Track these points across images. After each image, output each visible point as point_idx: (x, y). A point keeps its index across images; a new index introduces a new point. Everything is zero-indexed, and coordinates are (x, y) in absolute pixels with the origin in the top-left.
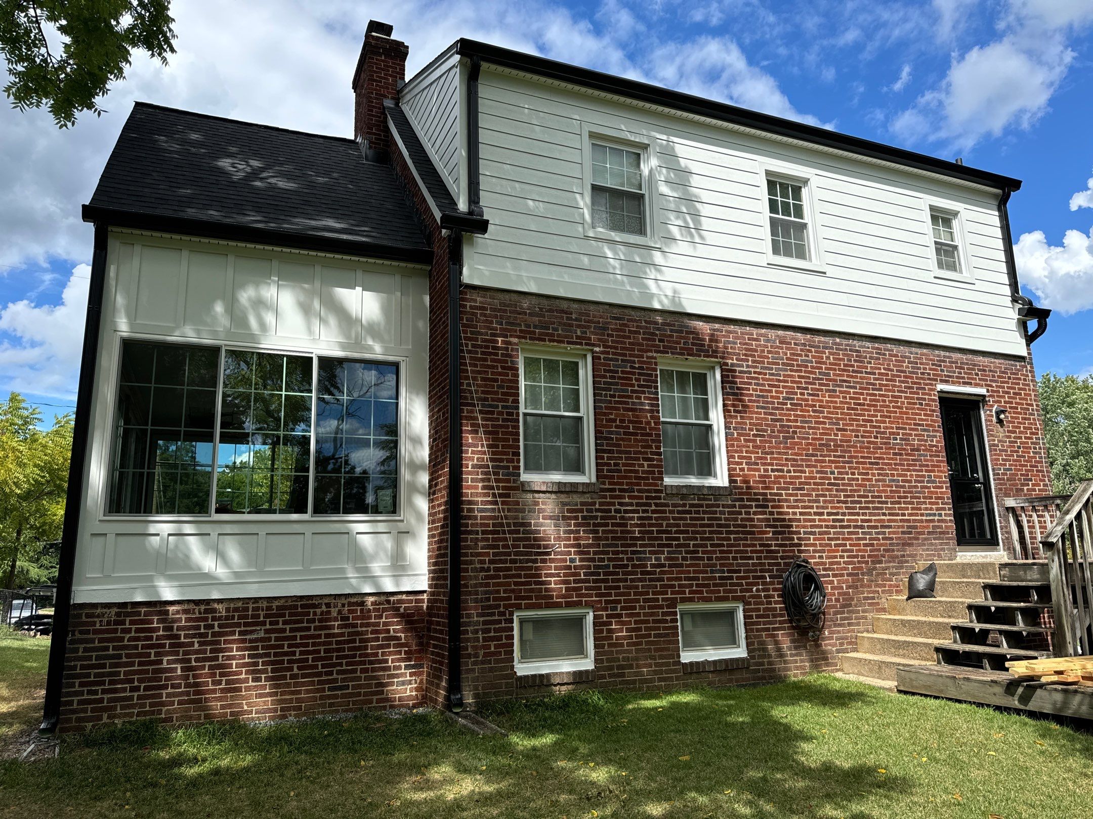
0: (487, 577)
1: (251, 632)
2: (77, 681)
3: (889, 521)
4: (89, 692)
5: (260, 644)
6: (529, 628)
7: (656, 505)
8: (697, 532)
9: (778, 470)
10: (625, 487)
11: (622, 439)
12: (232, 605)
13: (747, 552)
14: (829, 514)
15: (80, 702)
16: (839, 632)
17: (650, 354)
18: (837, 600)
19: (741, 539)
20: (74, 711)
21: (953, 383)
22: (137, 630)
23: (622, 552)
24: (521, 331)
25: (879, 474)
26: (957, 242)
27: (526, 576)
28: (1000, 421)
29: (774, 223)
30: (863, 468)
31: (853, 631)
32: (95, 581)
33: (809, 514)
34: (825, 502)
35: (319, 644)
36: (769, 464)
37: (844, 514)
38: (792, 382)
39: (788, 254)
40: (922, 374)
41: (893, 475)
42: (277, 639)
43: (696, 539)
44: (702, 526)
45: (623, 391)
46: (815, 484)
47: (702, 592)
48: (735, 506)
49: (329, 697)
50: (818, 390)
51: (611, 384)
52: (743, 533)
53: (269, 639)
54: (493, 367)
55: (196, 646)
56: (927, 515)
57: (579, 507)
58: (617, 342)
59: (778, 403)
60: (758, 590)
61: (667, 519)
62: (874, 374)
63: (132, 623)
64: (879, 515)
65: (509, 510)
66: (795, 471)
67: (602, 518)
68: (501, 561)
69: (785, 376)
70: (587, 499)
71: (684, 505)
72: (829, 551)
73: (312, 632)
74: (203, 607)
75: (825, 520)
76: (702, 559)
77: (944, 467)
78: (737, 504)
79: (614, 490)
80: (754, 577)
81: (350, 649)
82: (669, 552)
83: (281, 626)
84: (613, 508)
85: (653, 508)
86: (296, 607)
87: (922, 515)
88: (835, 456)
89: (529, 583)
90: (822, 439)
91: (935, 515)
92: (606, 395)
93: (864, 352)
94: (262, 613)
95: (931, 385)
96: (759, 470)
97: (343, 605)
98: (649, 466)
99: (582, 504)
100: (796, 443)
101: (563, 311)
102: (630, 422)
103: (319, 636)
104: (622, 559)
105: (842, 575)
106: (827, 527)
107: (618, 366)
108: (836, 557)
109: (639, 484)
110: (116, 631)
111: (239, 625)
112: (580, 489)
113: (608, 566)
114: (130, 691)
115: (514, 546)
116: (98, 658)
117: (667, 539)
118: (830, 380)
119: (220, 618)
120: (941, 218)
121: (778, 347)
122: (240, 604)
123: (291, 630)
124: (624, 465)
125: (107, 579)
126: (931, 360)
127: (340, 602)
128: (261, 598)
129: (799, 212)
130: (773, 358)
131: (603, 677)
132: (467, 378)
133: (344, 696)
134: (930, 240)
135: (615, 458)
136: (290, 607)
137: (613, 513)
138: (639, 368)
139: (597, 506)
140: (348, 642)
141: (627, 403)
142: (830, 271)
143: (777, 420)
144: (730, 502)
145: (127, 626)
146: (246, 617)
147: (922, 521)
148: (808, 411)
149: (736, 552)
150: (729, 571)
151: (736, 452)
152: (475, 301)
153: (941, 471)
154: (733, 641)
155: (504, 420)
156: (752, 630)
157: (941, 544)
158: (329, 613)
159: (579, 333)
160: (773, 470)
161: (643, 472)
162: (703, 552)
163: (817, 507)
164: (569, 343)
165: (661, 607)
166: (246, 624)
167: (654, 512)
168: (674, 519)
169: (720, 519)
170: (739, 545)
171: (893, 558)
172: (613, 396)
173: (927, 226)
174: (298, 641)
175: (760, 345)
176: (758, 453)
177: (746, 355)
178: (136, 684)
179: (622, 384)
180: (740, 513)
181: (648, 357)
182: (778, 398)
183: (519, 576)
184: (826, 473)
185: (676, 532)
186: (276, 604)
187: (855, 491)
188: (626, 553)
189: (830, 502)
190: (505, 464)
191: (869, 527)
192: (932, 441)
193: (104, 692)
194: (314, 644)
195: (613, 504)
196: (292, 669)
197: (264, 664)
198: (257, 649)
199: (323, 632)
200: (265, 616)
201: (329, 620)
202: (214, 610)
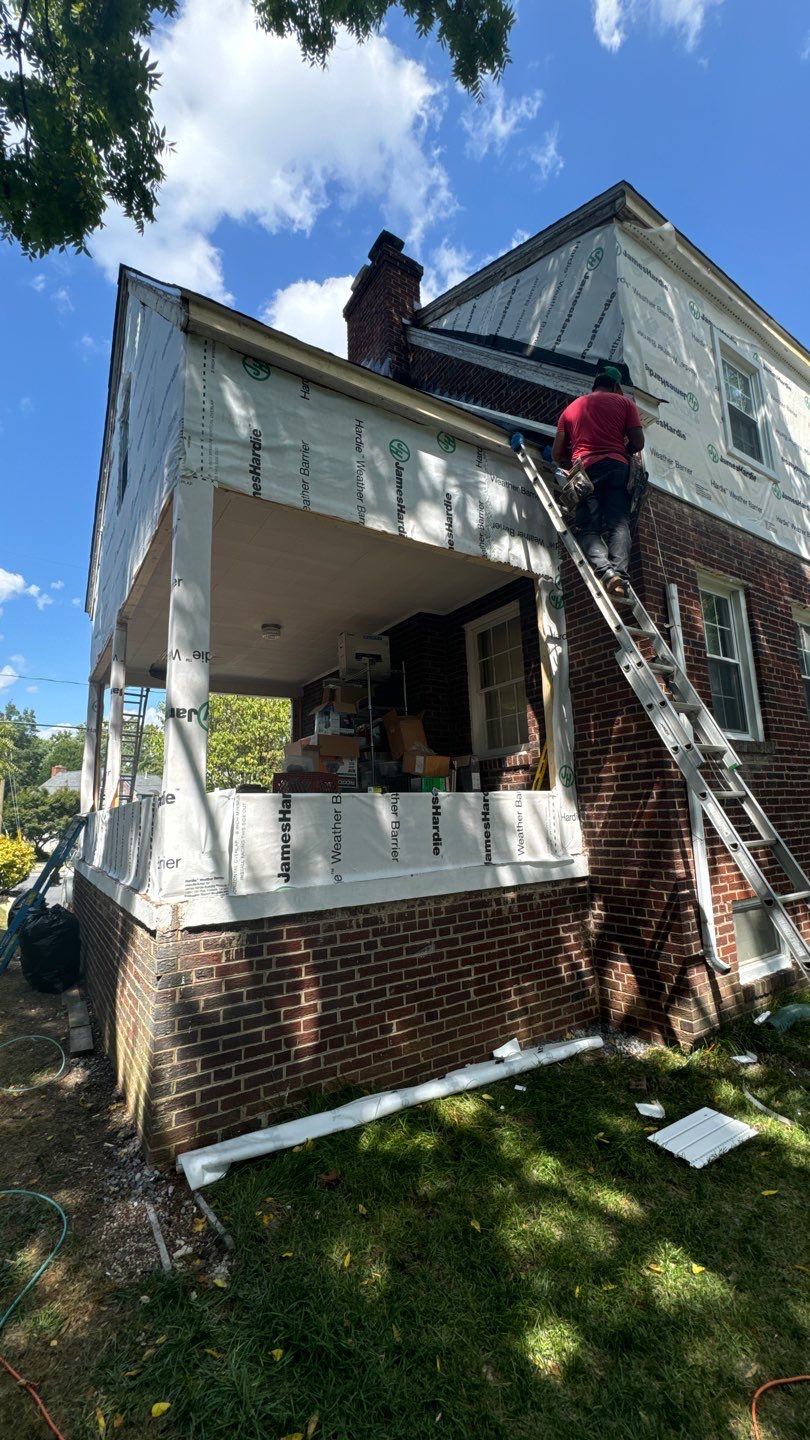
1: (421, 948)
2: (199, 1060)
4: (220, 1075)
5: (431, 964)
10: (789, 748)
11: (780, 693)
12: (396, 911)
15: (206, 1095)
17: (785, 597)
22: (279, 962)
24: (697, 551)
35: (494, 956)
42: (449, 955)
45: (775, 636)
49: (509, 1028)
53: (442, 956)
55: (358, 977)
57: (762, 771)
58: (763, 580)
63: (271, 950)
67: (779, 785)
70: (760, 761)
73: (486, 941)
74: (361, 917)
79: (782, 752)
81: (526, 959)
83: (452, 936)
84: (784, 773)
86: (465, 907)
92: (763, 640)
97: (513, 901)
98: (802, 724)
101: (723, 536)
102: (783, 672)
103: (493, 945)
107: (767, 607)
109: (796, 745)
110: (249, 966)
111: (404, 939)
114: (277, 1063)
116: (227, 1014)
119: (382, 932)
122: (404, 909)
123: (464, 940)
124: (785, 722)
127: (509, 897)
128: (427, 898)
133: (524, 1024)
135: (779, 715)
136: (460, 908)
137: (785, 779)
138: (782, 611)
139: (774, 771)
140: (522, 949)
141: (778, 651)
146: (412, 927)
155: (696, 660)
158: (499, 912)
159: (737, 564)
164: (730, 572)
166: (415, 937)
172: (768, 641)
174: (472, 955)
178: (284, 1049)
181: (785, 601)
186: (445, 904)
194: (490, 957)
195: (784, 768)
196: (467, 995)
197: (440, 992)
198: (427, 971)
199: (496, 939)
200: (436, 923)
201: (500, 922)
202: (376, 921)
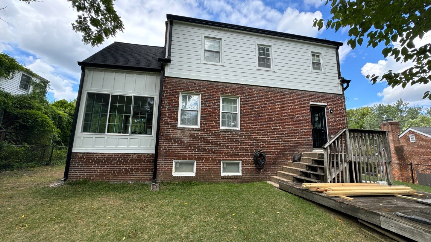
0: (166, 151)
1: (114, 161)
2: (72, 170)
3: (290, 140)
4: (75, 172)
5: (115, 164)
6: (178, 165)
7: (217, 134)
8: (229, 142)
9: (255, 126)
10: (208, 129)
11: (208, 117)
12: (109, 155)
13: (244, 147)
14: (270, 138)
15: (73, 174)
16: (271, 170)
17: (218, 94)
18: (271, 161)
19: (242, 144)
20: (71, 176)
21: (316, 102)
22: (87, 159)
23: (206, 146)
24: (181, 88)
25: (288, 127)
26: (321, 62)
27: (177, 151)
28: (331, 113)
29: (259, 58)
30: (283, 125)
31: (276, 170)
32: (78, 147)
33: (265, 138)
34: (269, 134)
35: (130, 165)
36: (253, 124)
37: (276, 138)
38: (262, 101)
39: (264, 66)
40: (305, 99)
41: (293, 128)
42: (119, 163)
43: (228, 143)
44: (231, 140)
45: (209, 104)
46: (267, 129)
47: (229, 158)
48: (241, 135)
49: (132, 177)
50: (270, 104)
51: (206, 102)
52: (243, 142)
53: (118, 163)
54: (172, 97)
55: (100, 163)
56: (303, 139)
57: (194, 134)
58: (209, 91)
59: (257, 107)
60: (246, 158)
61: (220, 138)
62: (289, 99)
63: (86, 157)
64: (287, 138)
65: (174, 134)
66: (261, 126)
67: (200, 137)
68: (170, 147)
69: (260, 100)
70: (196, 132)
71: (226, 134)
72: (270, 148)
73: (128, 162)
74: (102, 155)
75: (269, 140)
76: (230, 149)
77: (310, 125)
78: (242, 134)
79: (205, 130)
80: (245, 154)
81: (137, 166)
82: (220, 147)
83: (121, 160)
84: (204, 135)
85: (216, 135)
86: (125, 156)
87: (302, 139)
88: (274, 122)
89: (178, 153)
90: (270, 117)
91: (306, 139)
92: (204, 105)
93: (286, 93)
94: (116, 157)
95: (308, 102)
96: (250, 125)
97: (136, 156)
98: (216, 124)
99: (195, 133)
100: (262, 118)
101: (193, 83)
102: (211, 112)
103: (130, 163)
104: (206, 148)
105: (274, 155)
106: (270, 141)
107: (209, 97)
108: (272, 150)
109: (212, 129)
110: (82, 159)
111: (111, 159)
112: (194, 129)
113: (201, 150)
114: (84, 173)
115: (174, 144)
116: (77, 165)
117: (219, 143)
118: (274, 101)
119: (106, 157)
120: (315, 55)
121: (258, 92)
122: (111, 154)
123: (123, 161)
124: (208, 123)
125: (81, 147)
126: (308, 95)
127: (135, 155)
128: (116, 153)
129: (268, 55)
130: (256, 95)
131: (198, 178)
132: (164, 100)
133: (135, 177)
134: (311, 62)
135: (206, 122)
136: (123, 156)
137: (204, 136)
138: (215, 98)
139: (199, 134)
140: (137, 165)
141: (211, 107)
142: (276, 71)
143: (256, 112)
144: (240, 134)
145: (85, 158)
146: (113, 157)
147: (301, 141)
148: (267, 110)
149: (240, 147)
150: (238, 152)
151: (243, 120)
152: (168, 81)
153: (309, 127)
154: (238, 171)
155: (174, 111)
156: (243, 168)
157: (307, 147)
158: (133, 157)
159: (197, 88)
160: (254, 126)
161: (214, 125)
162: (230, 147)
163: (267, 136)
164: (194, 91)
165: (216, 161)
166: (112, 159)
167: (216, 136)
168: (222, 138)
169: (236, 138)
170: (241, 146)
171: (291, 151)
172: (207, 105)
173: (310, 57)
174: (125, 164)
175: (253, 91)
176: (250, 121)
177: (248, 94)
178: (86, 171)
179: (209, 102)
180: (243, 137)
181: (218, 95)
182: (257, 106)
183: (175, 151)
184: (271, 126)
185: (222, 142)
186: (120, 155)
187: (280, 132)
188: (207, 147)
189: (271, 134)
190: (173, 122)
191: (283, 142)
192: (307, 118)
193: (78, 172)
194: (128, 165)
195: (204, 134)
196: (123, 170)
197: (116, 168)
198: (115, 165)
199: (131, 162)
200: (117, 157)
201: (133, 159)
202: (105, 155)
